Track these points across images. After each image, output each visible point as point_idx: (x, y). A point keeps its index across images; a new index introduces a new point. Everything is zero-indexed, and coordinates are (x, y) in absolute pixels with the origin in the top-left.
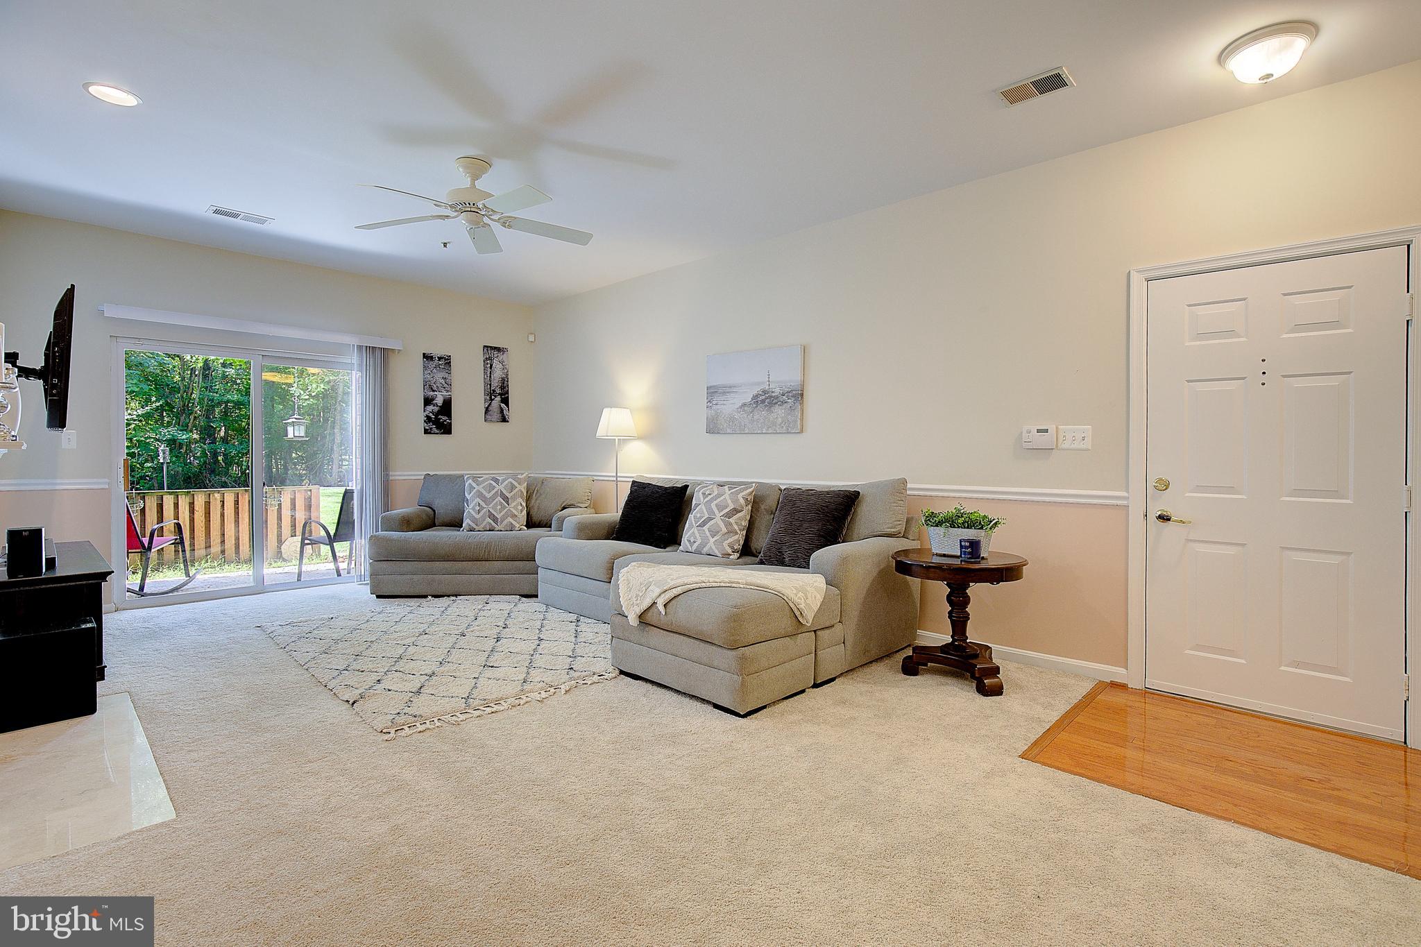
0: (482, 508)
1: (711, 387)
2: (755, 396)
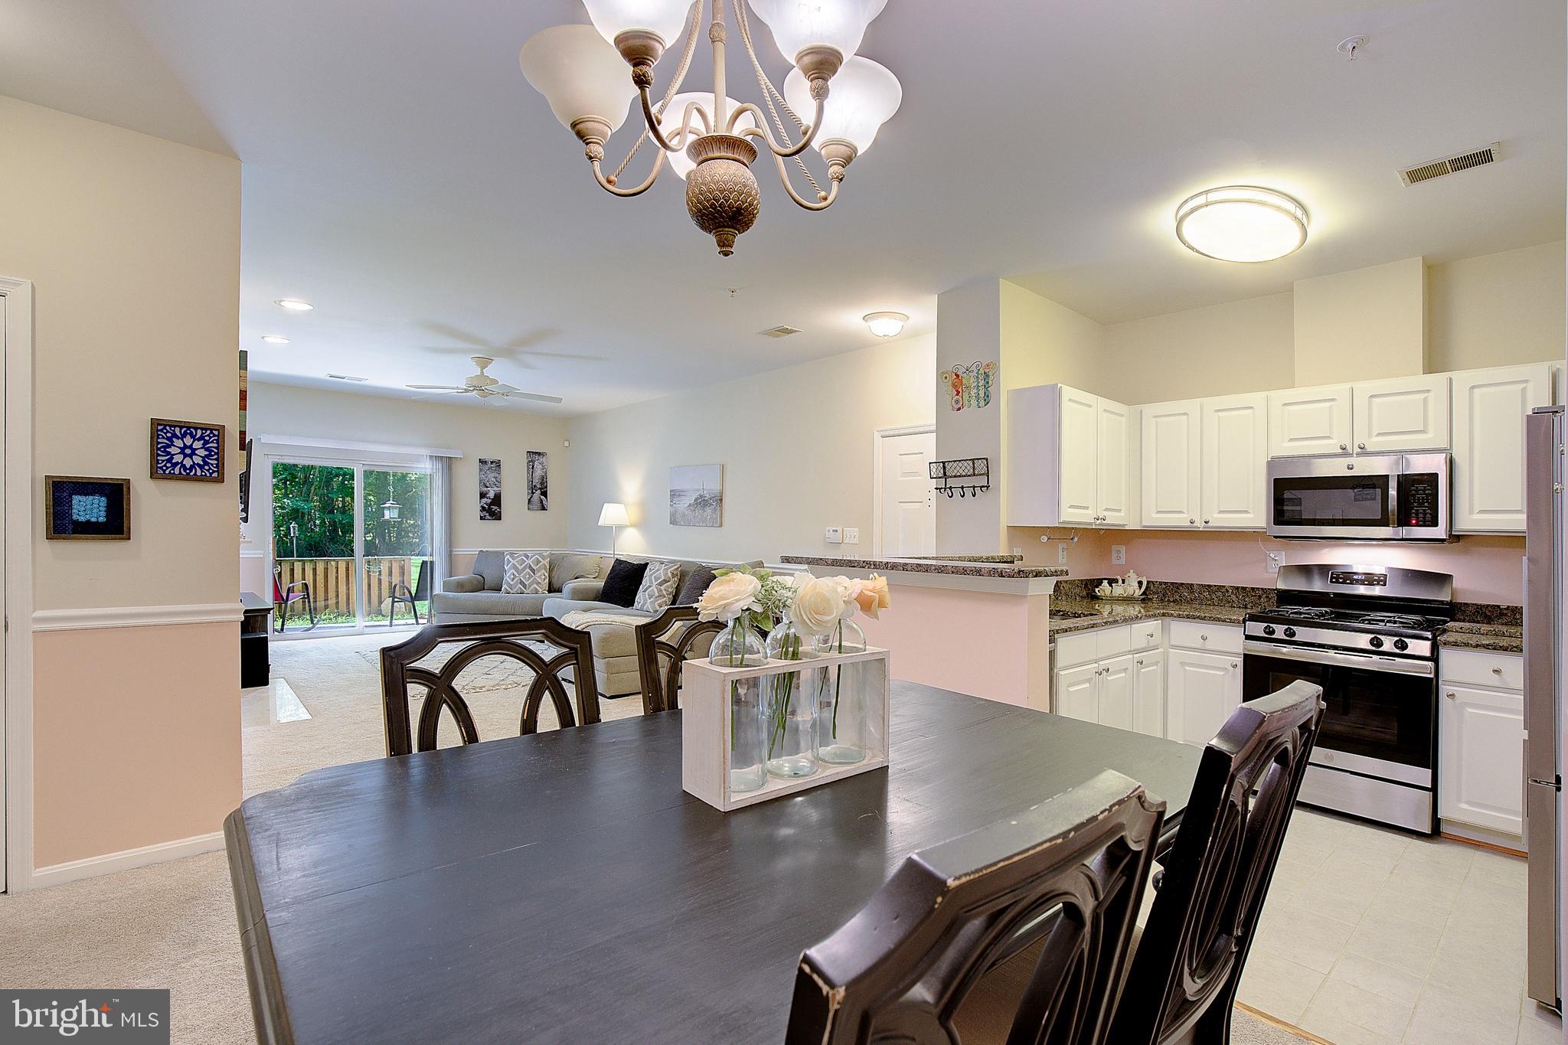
0: (515, 576)
1: (674, 490)
2: (696, 500)
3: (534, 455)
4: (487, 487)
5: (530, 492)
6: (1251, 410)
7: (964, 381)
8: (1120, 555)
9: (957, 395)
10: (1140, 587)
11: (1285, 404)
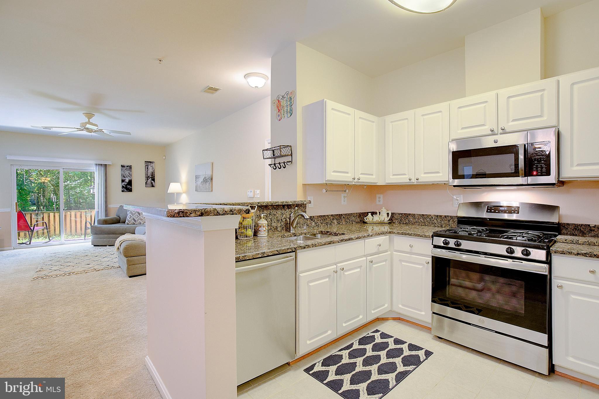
0: (132, 217)
1: (196, 176)
2: (204, 179)
3: (148, 163)
4: (125, 177)
5: (146, 179)
6: (440, 114)
7: (282, 104)
8: (380, 199)
9: (279, 112)
10: (388, 216)
11: (460, 108)
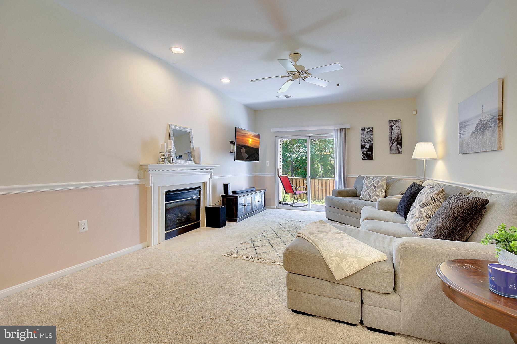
2: (477, 126)
3: (392, 122)
4: (365, 142)
5: (391, 143)
